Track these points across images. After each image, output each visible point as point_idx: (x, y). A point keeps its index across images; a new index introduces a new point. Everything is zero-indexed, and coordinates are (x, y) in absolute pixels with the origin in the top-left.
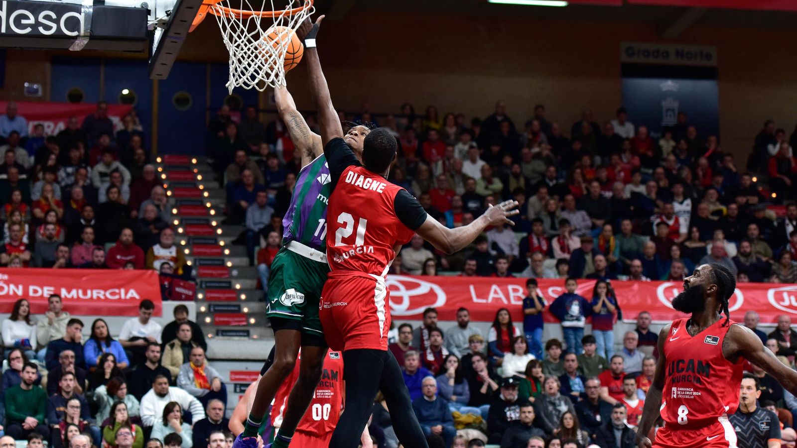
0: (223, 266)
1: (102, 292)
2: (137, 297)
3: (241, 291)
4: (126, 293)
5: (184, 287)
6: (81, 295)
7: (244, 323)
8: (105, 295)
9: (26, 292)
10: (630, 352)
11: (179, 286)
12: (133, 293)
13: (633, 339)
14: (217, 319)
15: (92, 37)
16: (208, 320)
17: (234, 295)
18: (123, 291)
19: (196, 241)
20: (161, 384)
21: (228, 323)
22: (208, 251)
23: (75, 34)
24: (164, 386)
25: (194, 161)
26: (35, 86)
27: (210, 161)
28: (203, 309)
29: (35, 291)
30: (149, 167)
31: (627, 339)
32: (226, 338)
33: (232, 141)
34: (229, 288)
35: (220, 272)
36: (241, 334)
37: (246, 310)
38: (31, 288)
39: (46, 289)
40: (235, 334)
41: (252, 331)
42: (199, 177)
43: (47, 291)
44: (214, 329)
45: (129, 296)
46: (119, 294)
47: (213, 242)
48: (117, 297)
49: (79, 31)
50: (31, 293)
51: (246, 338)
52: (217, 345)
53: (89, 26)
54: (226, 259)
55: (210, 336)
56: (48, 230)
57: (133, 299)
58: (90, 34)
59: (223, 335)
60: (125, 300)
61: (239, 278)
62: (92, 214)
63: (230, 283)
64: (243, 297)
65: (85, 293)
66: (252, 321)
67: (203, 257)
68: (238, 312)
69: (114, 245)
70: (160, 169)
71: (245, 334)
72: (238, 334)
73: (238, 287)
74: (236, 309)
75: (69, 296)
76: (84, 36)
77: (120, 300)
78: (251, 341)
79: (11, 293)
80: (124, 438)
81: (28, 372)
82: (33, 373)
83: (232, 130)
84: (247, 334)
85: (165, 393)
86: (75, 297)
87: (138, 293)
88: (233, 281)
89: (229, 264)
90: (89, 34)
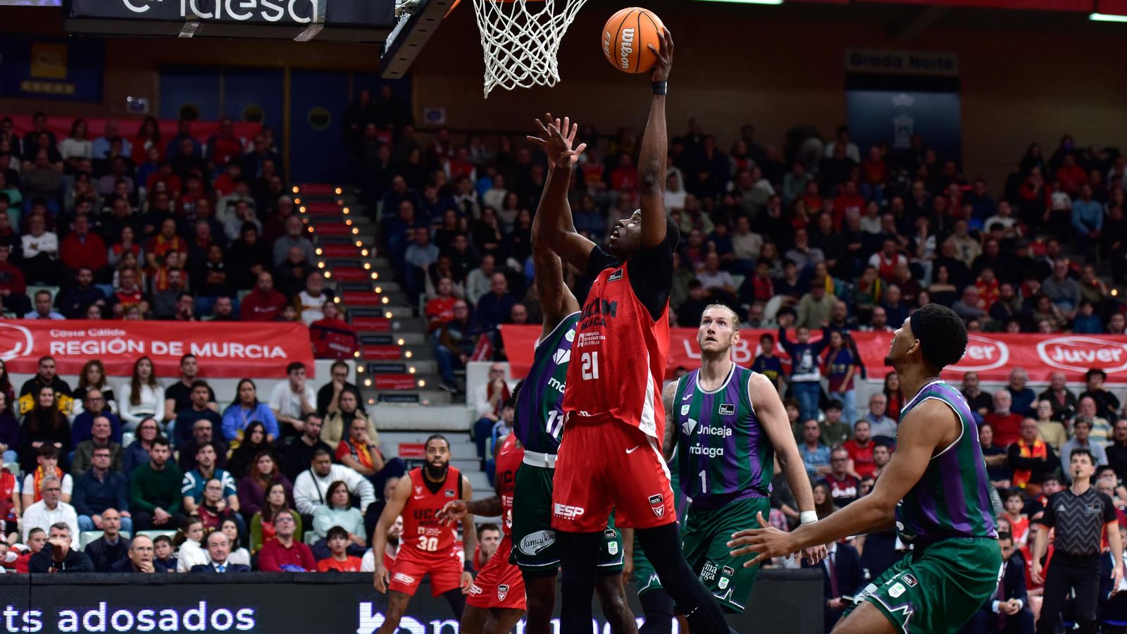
0: (381, 316)
1: (241, 347)
2: (283, 355)
3: (405, 348)
4: (270, 351)
5: (340, 343)
6: (216, 353)
7: (411, 387)
8: (244, 352)
9: (148, 348)
10: (876, 418)
11: (334, 342)
12: (278, 351)
13: (881, 403)
14: (379, 381)
15: (327, 25)
16: (368, 383)
17: (396, 353)
18: (266, 349)
19: (348, 288)
20: (321, 462)
21: (391, 386)
22: (362, 299)
23: (307, 20)
24: (325, 465)
25: (338, 191)
26: (140, 101)
27: (357, 191)
28: (361, 369)
29: (160, 348)
30: (286, 199)
31: (873, 403)
32: (392, 404)
33: (384, 166)
34: (391, 344)
35: (378, 324)
36: (409, 399)
37: (412, 370)
38: (155, 345)
39: (172, 344)
40: (401, 399)
41: (422, 395)
42: (346, 211)
43: (174, 348)
44: (376, 394)
45: (274, 354)
46: (262, 352)
47: (367, 288)
48: (259, 356)
49: (311, 16)
50: (154, 350)
51: (416, 405)
52: (382, 413)
53: (324, 11)
54: (384, 309)
55: (371, 401)
56: (172, 277)
57: (278, 358)
58: (326, 20)
59: (386, 401)
60: (270, 359)
61: (401, 331)
62: (218, 255)
63: (391, 337)
64: (408, 354)
65: (220, 350)
66: (422, 383)
67: (356, 307)
68: (403, 373)
69: (249, 292)
70: (297, 201)
71: (414, 399)
72: (404, 399)
73: (401, 342)
74: (400, 369)
75: (201, 354)
76: (318, 23)
77: (263, 358)
78: (422, 408)
79: (130, 350)
80: (284, 525)
81: (158, 451)
82: (164, 451)
83: (385, 153)
84: (416, 399)
85: (326, 472)
86: (209, 354)
87: (285, 350)
88: (395, 336)
89: (389, 315)
90: (323, 21)
